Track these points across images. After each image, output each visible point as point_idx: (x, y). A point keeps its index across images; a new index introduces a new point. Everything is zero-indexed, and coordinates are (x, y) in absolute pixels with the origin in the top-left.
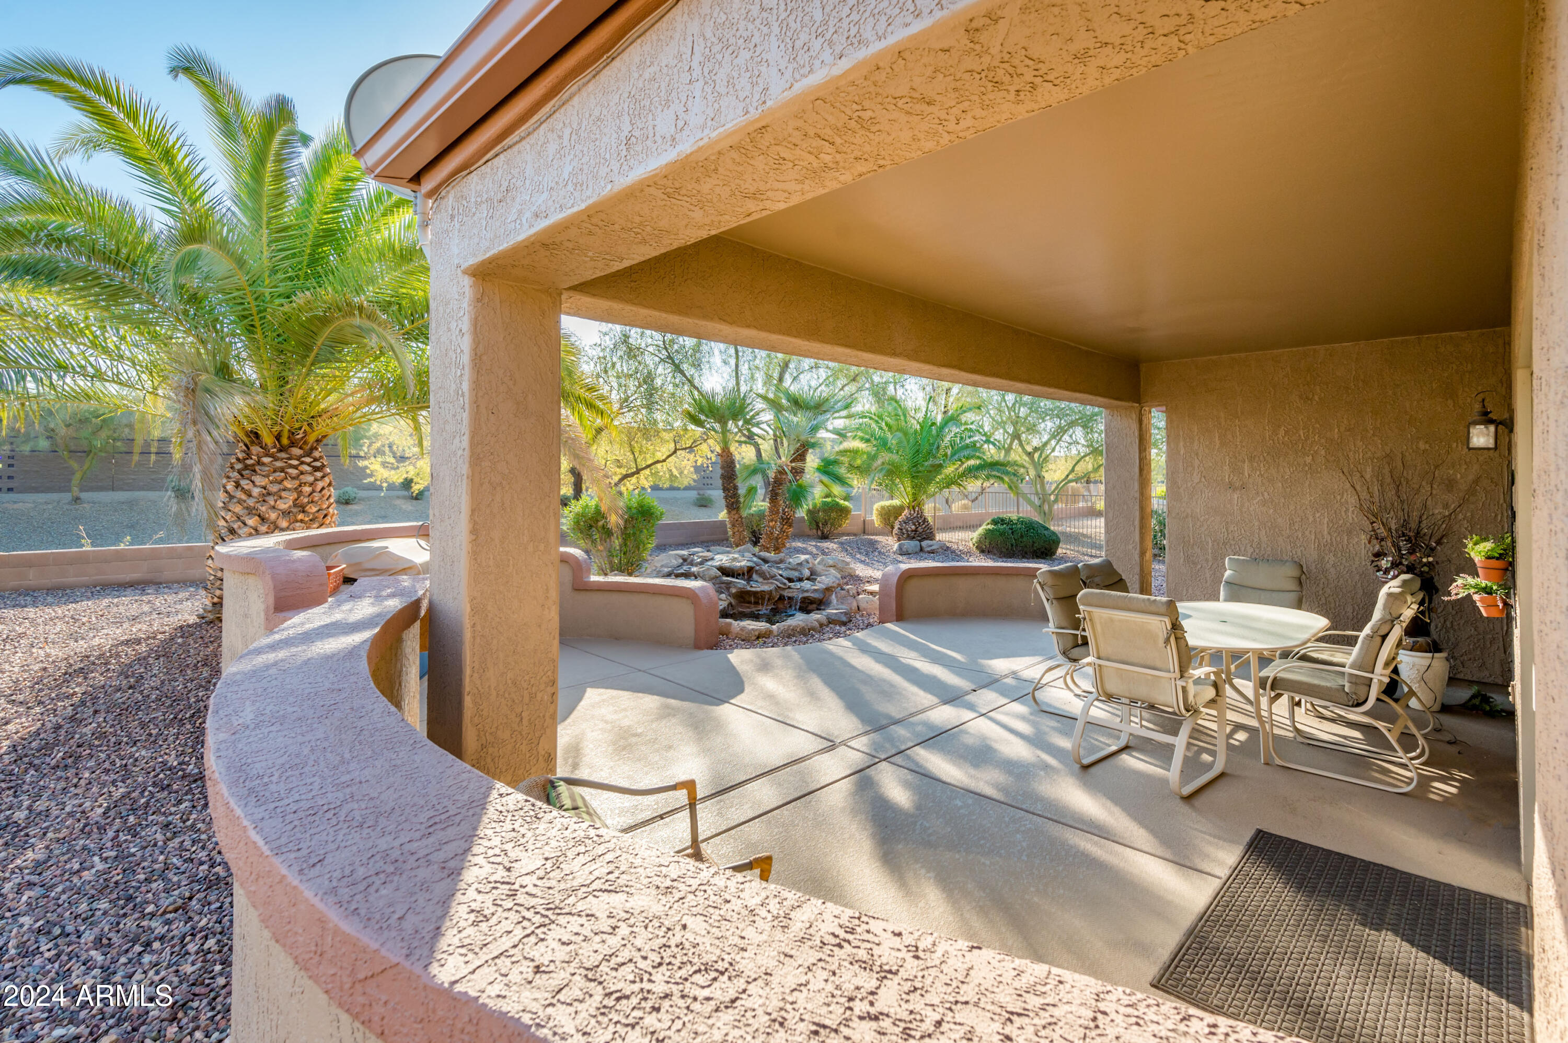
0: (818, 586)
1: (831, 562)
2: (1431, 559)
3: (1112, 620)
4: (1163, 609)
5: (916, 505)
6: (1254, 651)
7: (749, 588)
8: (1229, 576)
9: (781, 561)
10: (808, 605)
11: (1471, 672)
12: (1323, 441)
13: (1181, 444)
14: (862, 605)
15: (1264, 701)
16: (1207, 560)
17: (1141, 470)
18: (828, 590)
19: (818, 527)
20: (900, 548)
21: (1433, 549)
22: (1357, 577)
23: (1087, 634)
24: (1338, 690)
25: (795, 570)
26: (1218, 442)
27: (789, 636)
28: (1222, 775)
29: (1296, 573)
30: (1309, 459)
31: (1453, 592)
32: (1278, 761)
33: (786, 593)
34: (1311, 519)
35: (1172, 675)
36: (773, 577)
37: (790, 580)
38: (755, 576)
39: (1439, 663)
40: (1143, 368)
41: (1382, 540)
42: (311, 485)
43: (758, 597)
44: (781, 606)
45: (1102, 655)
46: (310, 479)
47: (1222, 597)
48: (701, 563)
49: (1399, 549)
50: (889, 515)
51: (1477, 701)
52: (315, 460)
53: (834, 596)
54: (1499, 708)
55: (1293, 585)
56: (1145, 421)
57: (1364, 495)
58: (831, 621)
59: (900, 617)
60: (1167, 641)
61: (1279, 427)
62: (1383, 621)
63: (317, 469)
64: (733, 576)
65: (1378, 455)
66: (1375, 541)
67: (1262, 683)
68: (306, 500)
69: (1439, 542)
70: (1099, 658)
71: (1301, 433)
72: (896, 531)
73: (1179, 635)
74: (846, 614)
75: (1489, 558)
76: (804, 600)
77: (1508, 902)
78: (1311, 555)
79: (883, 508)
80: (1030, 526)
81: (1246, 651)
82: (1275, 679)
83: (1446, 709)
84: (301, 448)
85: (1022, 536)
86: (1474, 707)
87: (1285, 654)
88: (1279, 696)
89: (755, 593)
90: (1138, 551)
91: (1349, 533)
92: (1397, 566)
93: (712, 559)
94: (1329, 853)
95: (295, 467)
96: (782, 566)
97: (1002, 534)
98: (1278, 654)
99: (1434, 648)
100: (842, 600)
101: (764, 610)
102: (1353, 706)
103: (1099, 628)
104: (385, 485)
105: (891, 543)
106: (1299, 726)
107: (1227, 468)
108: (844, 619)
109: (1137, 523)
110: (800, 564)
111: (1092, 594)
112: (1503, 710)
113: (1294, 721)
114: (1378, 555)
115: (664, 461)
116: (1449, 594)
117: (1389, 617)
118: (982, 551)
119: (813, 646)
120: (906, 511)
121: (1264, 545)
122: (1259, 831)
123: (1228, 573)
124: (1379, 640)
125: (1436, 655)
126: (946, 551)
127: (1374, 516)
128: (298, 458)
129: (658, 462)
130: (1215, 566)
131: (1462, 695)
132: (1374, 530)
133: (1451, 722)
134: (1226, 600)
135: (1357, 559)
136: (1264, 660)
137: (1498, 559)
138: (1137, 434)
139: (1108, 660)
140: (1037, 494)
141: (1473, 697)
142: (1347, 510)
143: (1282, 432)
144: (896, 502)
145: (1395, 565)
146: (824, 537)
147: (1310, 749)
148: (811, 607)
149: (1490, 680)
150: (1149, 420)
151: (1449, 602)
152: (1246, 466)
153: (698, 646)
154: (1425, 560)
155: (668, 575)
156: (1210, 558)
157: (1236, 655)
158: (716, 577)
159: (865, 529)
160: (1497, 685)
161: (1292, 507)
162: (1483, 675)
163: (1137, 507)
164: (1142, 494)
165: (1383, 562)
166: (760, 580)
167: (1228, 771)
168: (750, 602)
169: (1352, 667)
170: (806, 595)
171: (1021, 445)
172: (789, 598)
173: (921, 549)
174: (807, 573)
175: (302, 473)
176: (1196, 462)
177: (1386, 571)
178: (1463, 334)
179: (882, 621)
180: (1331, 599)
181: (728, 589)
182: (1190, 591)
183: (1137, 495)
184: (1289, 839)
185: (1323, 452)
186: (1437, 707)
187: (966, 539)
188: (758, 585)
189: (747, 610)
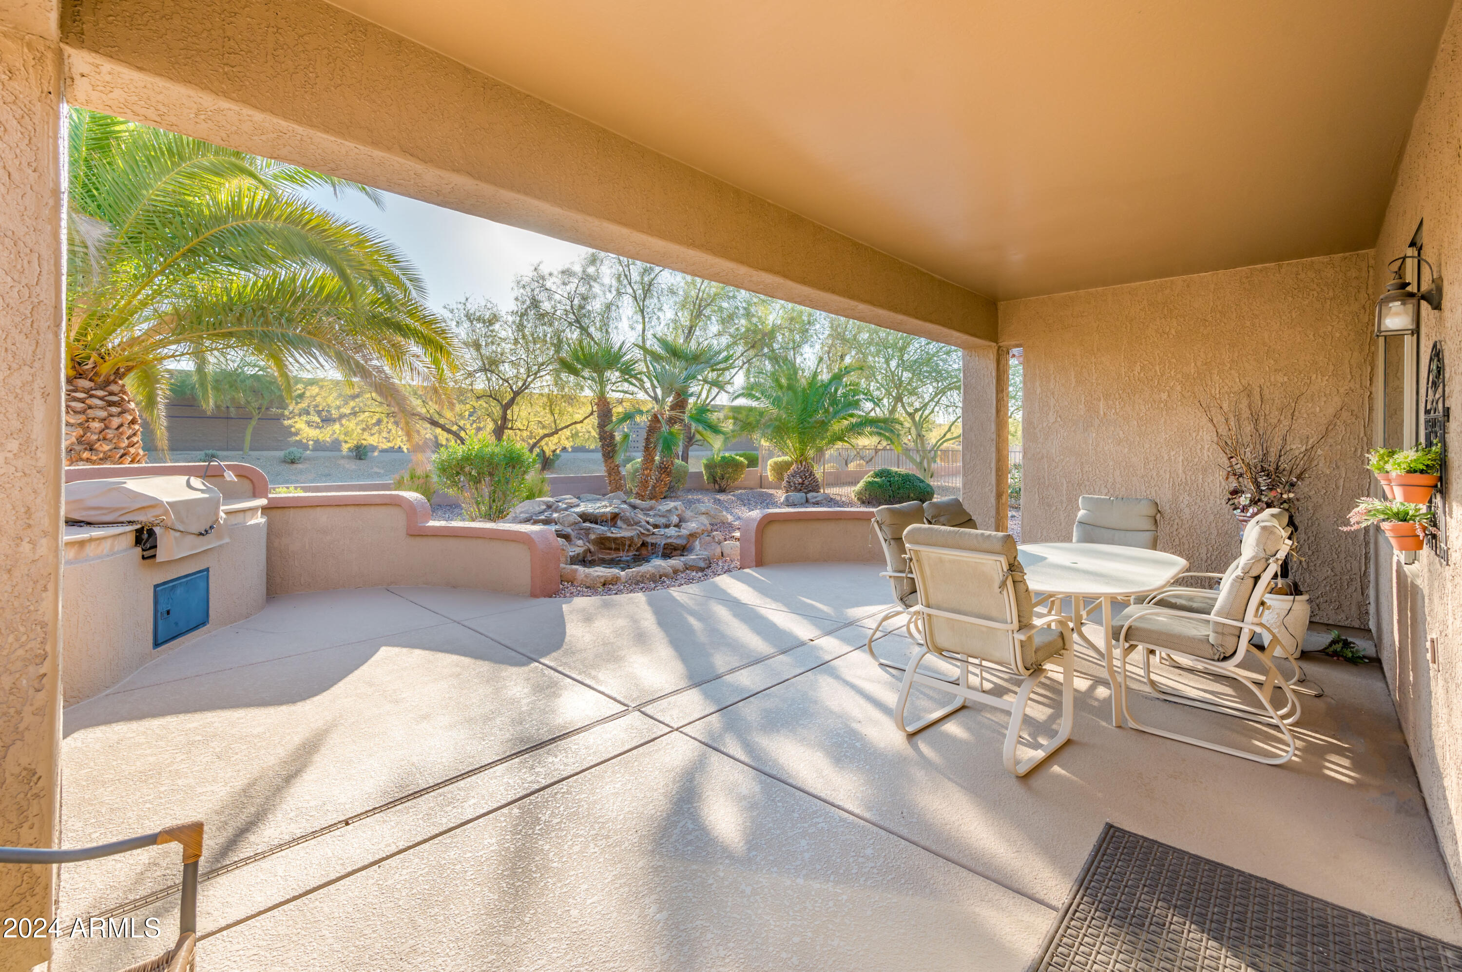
0: (684, 532)
1: (703, 510)
2: (1291, 495)
3: (941, 561)
4: (998, 546)
5: (802, 459)
6: (1105, 595)
7: (609, 535)
8: (1083, 516)
9: (651, 508)
10: (670, 551)
11: (1328, 615)
12: (1179, 376)
13: (1038, 384)
14: (726, 552)
15: (1117, 652)
16: (1062, 502)
17: (998, 411)
18: (693, 536)
19: (715, 481)
20: (787, 499)
21: (1293, 485)
22: (1212, 517)
23: (913, 576)
24: (1200, 640)
25: (663, 516)
26: (1073, 380)
27: (637, 583)
28: (1069, 742)
29: (1152, 511)
30: (1164, 396)
31: (1352, 521)
32: (1132, 724)
33: (649, 540)
34: (1166, 457)
35: (1009, 627)
36: (637, 523)
37: (656, 526)
38: (619, 523)
39: (1300, 606)
40: (1001, 305)
41: (1241, 475)
42: (103, 420)
43: (618, 544)
44: (644, 552)
45: (932, 601)
46: (103, 414)
47: (1074, 539)
48: (566, 509)
49: (1257, 485)
50: (780, 469)
51: (1338, 647)
52: (111, 394)
53: (697, 543)
54: (1361, 654)
55: (1147, 524)
56: (1003, 362)
57: (1223, 430)
58: (687, 568)
59: (760, 562)
60: (1003, 585)
61: (1135, 362)
62: (1256, 560)
63: (111, 404)
64: (596, 523)
65: (1236, 389)
66: (1232, 478)
67: (1115, 634)
68: (95, 437)
69: (1299, 477)
70: (928, 606)
71: (1157, 368)
72: (784, 483)
73: (1018, 579)
74: (705, 560)
75: (1411, 471)
76: (667, 546)
77: (1446, 946)
78: (1165, 497)
79: (776, 463)
80: (907, 479)
81: (1096, 597)
82: (1130, 628)
83: (1305, 655)
84: (91, 380)
85: (899, 488)
86: (1335, 654)
87: (1141, 599)
88: (1133, 647)
89: (615, 539)
90: (994, 494)
91: (1204, 470)
92: (1256, 503)
93: (578, 505)
94: (1197, 860)
95: (82, 401)
96: (651, 513)
97: (880, 486)
98: (1132, 599)
99: (1295, 590)
100: (705, 546)
101: (625, 556)
102: (1218, 660)
103: (928, 571)
104: (311, 443)
105: (780, 495)
106: (1153, 677)
107: (1082, 406)
108: (702, 564)
109: (993, 465)
110: (669, 511)
111: (920, 529)
112: (1364, 657)
113: (1149, 672)
114: (1235, 492)
115: (581, 422)
116: (1347, 523)
117: (1262, 555)
118: (863, 502)
119: (660, 592)
120: (794, 466)
121: (1118, 486)
122: (1110, 827)
123: (1081, 513)
124: (1251, 582)
125: (1298, 598)
126: (830, 501)
127: (1232, 450)
128: (87, 391)
129: (576, 423)
130: (1070, 507)
131: (1323, 639)
132: (1231, 466)
133: (1313, 669)
134: (1080, 541)
135: (1212, 498)
136: (1118, 604)
137: (1422, 472)
138: (994, 374)
139: (939, 608)
140: (918, 451)
141: (1333, 642)
142: (1202, 447)
143: (1138, 368)
144: (787, 458)
145: (1254, 502)
146: (722, 490)
147: (1166, 706)
148: (674, 553)
149: (1346, 623)
150: (1007, 361)
151: (1348, 533)
152: (1102, 404)
153: (534, 595)
154: (1285, 496)
155: (527, 521)
156: (1064, 499)
157: (1089, 600)
158: (576, 523)
159: (762, 482)
160: (1353, 628)
161: (1147, 446)
162: (1340, 619)
163: (994, 449)
164: (999, 436)
165: (1242, 499)
166: (624, 526)
167: (1074, 738)
168: (611, 549)
169: (1218, 614)
170: (669, 541)
171: (903, 406)
172: (652, 544)
173: (807, 501)
174: (675, 519)
175: (90, 407)
176: (1052, 402)
177: (1244, 509)
178: (1325, 259)
179: (742, 568)
180: (1184, 540)
181: (587, 534)
182: (1045, 534)
183: (994, 436)
184: (1146, 839)
185: (1179, 388)
186: (1298, 654)
187: (849, 492)
188: (622, 532)
189: (607, 557)
